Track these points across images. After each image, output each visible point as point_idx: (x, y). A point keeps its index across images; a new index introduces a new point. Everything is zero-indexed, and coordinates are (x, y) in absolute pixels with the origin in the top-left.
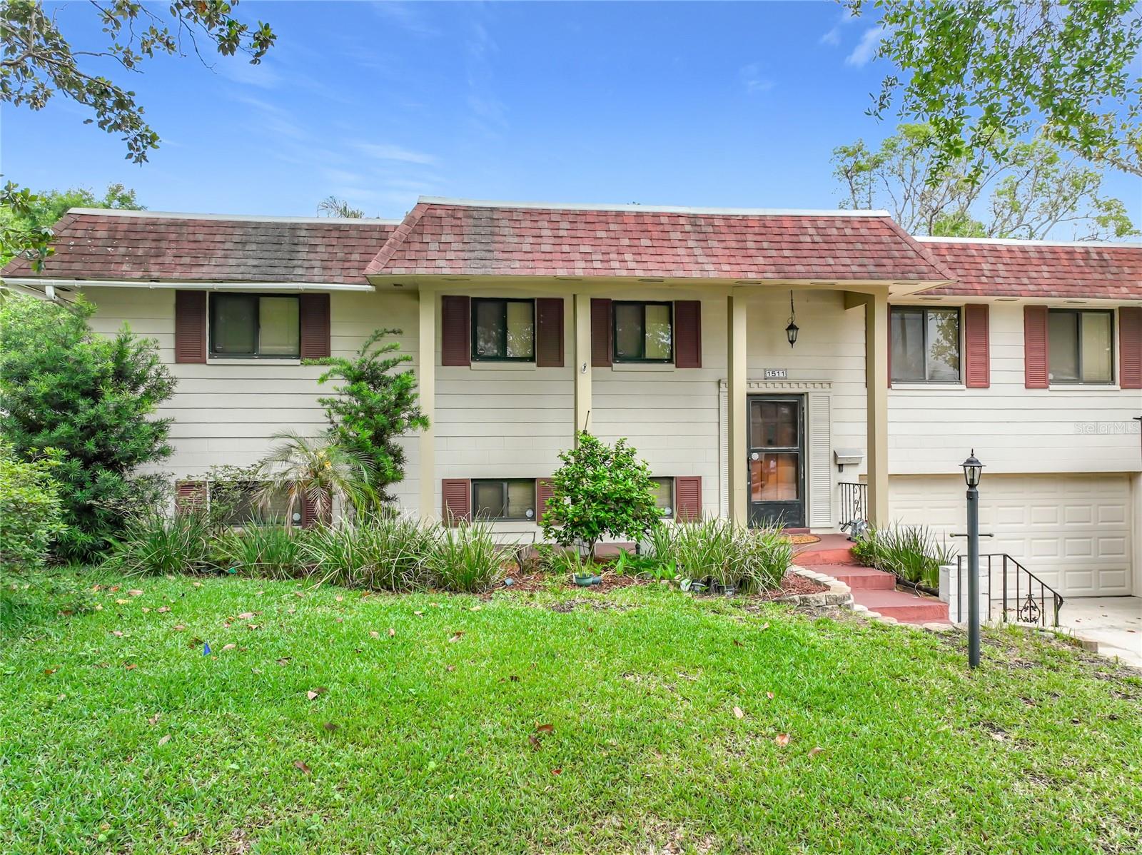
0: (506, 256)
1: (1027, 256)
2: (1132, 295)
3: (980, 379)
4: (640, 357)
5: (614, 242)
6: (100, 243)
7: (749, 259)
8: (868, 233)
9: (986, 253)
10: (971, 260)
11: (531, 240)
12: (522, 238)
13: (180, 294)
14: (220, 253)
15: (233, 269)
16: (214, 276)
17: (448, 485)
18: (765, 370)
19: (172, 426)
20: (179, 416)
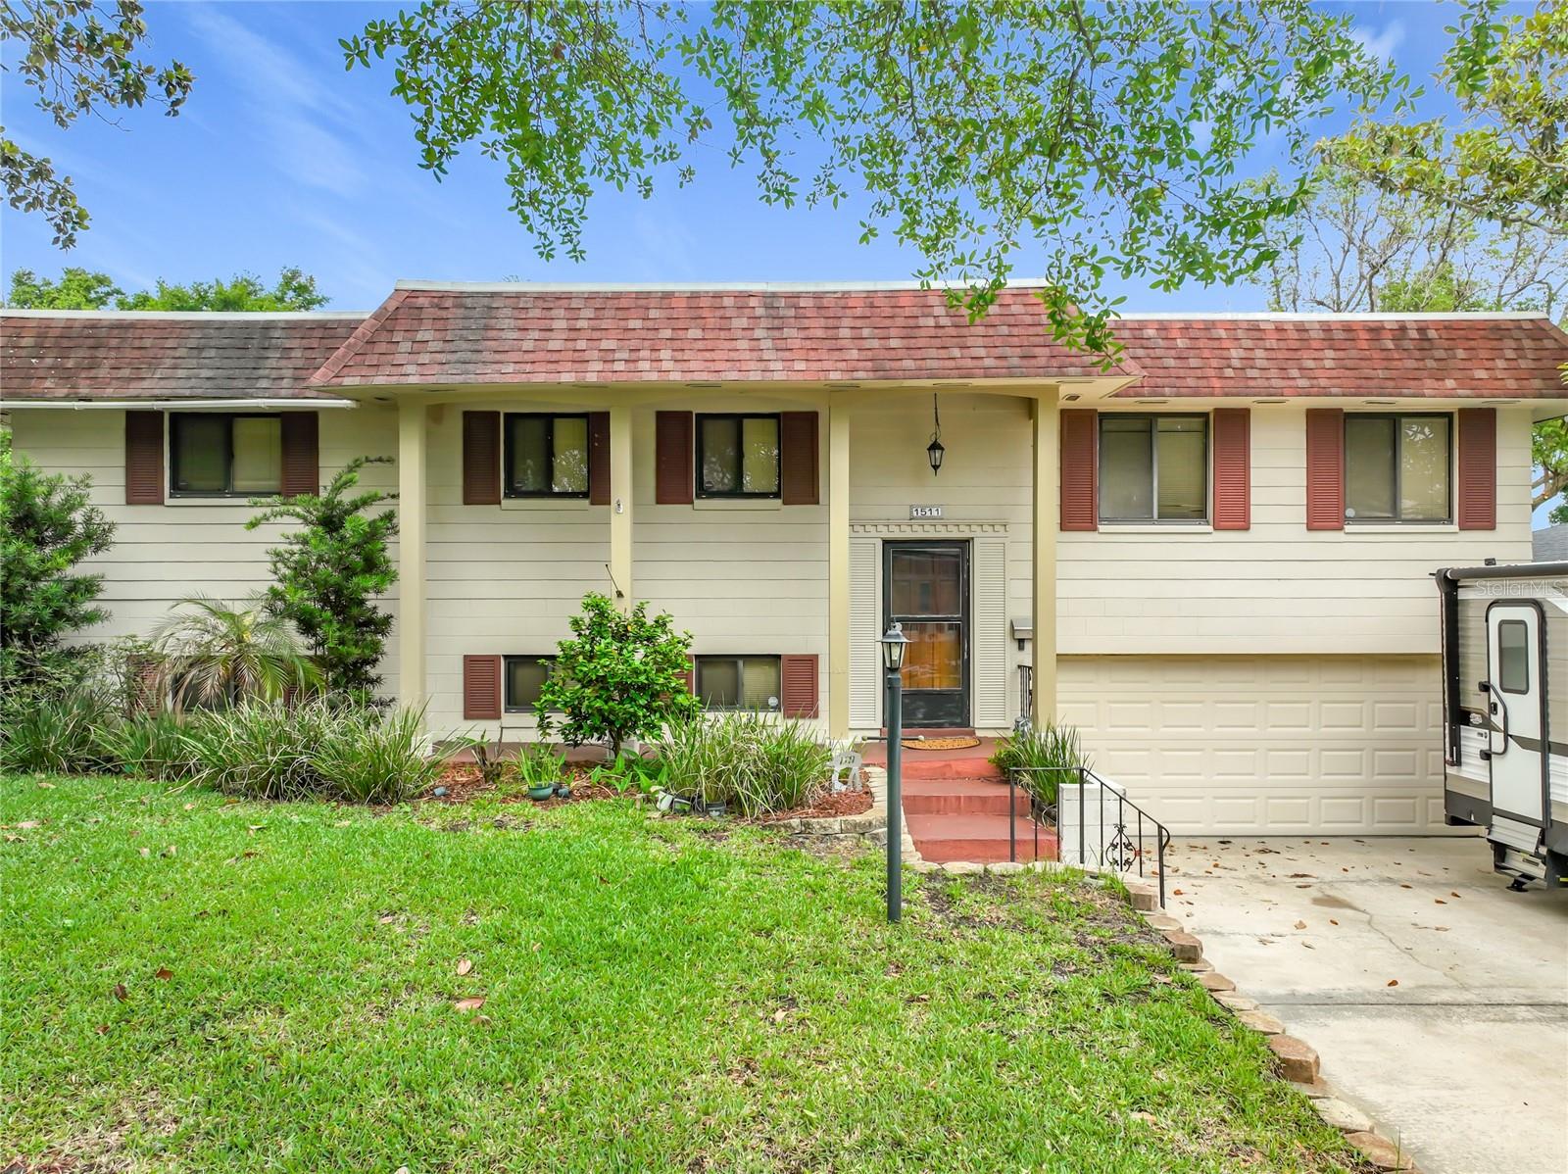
0: (498, 357)
1: (1305, 335)
2: (1460, 392)
3: (1237, 518)
4: (736, 492)
5: (650, 334)
6: (24, 353)
7: (837, 353)
8: (1023, 312)
9: (1240, 334)
10: (1216, 344)
11: (536, 335)
12: (525, 332)
13: (131, 415)
14: (168, 362)
15: (181, 383)
16: (157, 392)
17: (470, 661)
18: (911, 506)
19: (104, 585)
20: (111, 571)
